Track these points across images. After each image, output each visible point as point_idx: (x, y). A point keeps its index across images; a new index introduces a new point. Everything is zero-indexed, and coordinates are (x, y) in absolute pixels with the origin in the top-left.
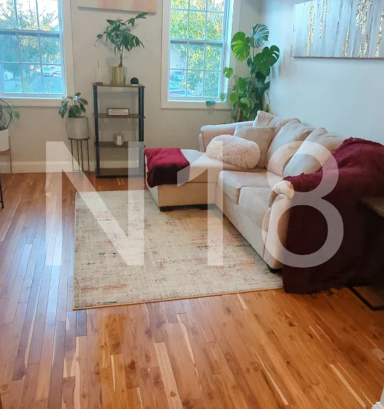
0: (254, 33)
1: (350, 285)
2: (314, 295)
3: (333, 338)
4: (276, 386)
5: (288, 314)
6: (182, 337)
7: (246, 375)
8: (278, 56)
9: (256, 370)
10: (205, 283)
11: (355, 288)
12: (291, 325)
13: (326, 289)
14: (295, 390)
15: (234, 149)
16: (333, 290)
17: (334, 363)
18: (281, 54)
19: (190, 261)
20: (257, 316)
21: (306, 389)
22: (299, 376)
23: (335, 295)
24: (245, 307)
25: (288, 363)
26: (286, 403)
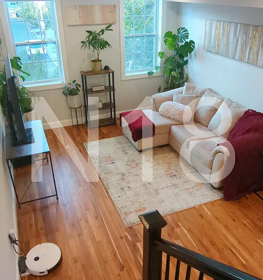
0: (179, 33)
1: (255, 192)
2: (239, 200)
3: (256, 225)
4: (238, 255)
5: (231, 215)
6: (186, 235)
7: (223, 251)
8: (194, 47)
9: (226, 248)
10: (184, 200)
11: (257, 193)
12: (234, 220)
13: (244, 196)
14: (247, 256)
15: (177, 112)
16: (247, 195)
17: (259, 239)
18: (196, 46)
19: (170, 186)
20: (217, 218)
21: (251, 255)
22: (246, 248)
23: (250, 199)
24: (209, 213)
25: (239, 242)
26: (245, 263)
